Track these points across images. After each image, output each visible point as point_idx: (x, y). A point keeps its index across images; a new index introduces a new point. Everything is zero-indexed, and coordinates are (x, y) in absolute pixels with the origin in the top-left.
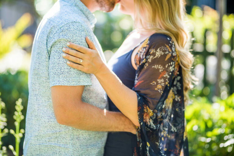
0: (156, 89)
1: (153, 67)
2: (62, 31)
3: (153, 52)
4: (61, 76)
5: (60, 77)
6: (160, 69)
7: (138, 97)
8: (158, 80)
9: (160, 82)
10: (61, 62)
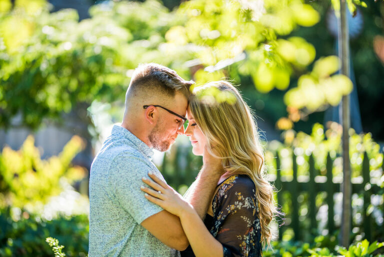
0: (240, 245)
1: (242, 217)
2: (118, 163)
3: (242, 199)
4: (145, 207)
5: (145, 209)
6: (248, 223)
7: (224, 249)
8: (244, 236)
9: (245, 239)
10: (136, 194)
